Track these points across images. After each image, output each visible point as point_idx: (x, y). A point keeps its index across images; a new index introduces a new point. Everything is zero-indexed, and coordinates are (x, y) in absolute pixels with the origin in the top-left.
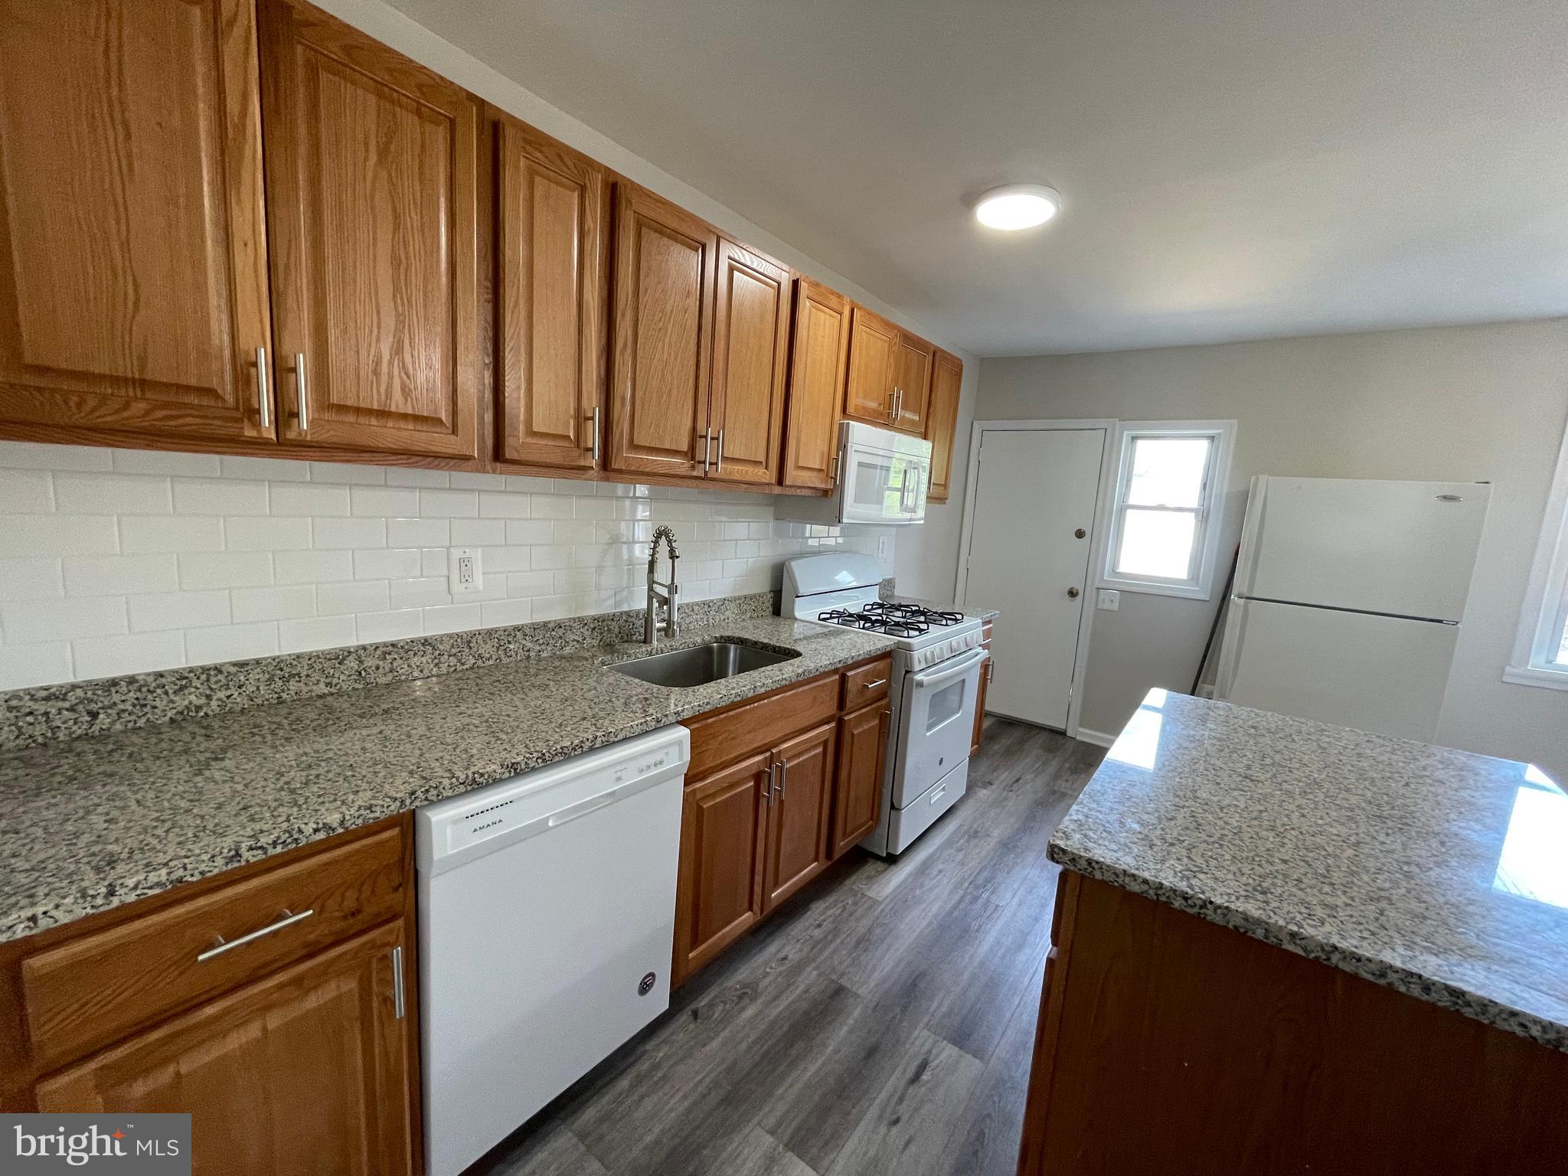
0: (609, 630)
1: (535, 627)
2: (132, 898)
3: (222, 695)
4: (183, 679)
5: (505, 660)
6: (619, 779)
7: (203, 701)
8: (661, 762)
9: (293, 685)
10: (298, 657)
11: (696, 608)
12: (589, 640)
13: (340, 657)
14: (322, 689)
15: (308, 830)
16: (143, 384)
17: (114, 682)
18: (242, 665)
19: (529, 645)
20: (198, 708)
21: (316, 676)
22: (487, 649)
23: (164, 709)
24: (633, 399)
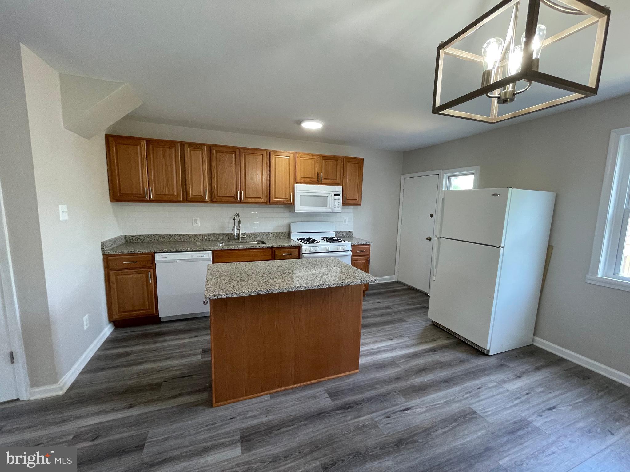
0: (231, 237)
1: (211, 234)
2: (118, 253)
3: (154, 239)
4: (148, 236)
5: (204, 240)
6: (192, 257)
7: (151, 240)
8: (203, 256)
9: (164, 239)
10: (165, 235)
11: (258, 234)
12: (225, 238)
13: (172, 235)
14: (168, 240)
15: (138, 251)
16: (133, 194)
17: (140, 235)
18: (157, 235)
19: (209, 238)
20: (150, 241)
21: (168, 238)
22: (200, 237)
23: (147, 240)
24: (217, 186)
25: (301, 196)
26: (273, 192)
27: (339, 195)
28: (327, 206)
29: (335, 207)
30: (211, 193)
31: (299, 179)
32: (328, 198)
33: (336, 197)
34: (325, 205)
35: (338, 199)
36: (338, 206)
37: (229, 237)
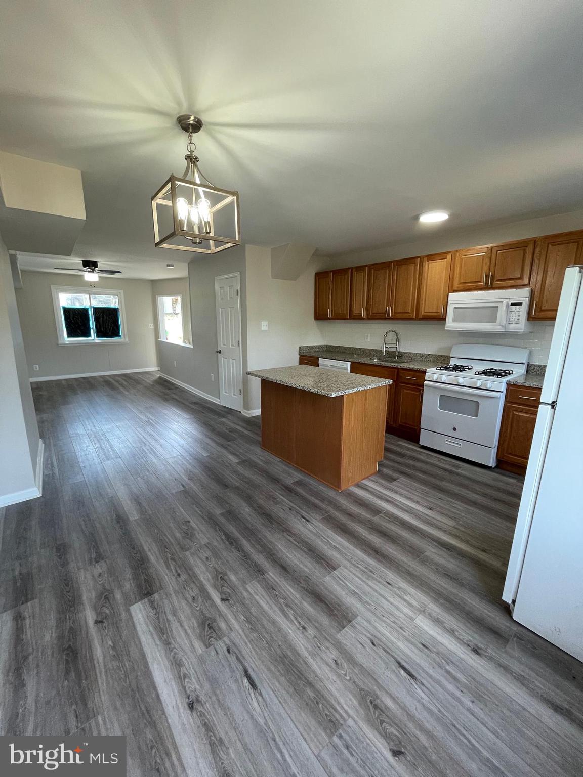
24: (372, 304)
25: (455, 308)
26: (423, 305)
27: (520, 304)
28: (496, 322)
29: (510, 323)
30: (368, 310)
31: (456, 284)
32: (499, 309)
33: (514, 307)
34: (493, 319)
35: (518, 310)
36: (516, 320)
37: (391, 355)
